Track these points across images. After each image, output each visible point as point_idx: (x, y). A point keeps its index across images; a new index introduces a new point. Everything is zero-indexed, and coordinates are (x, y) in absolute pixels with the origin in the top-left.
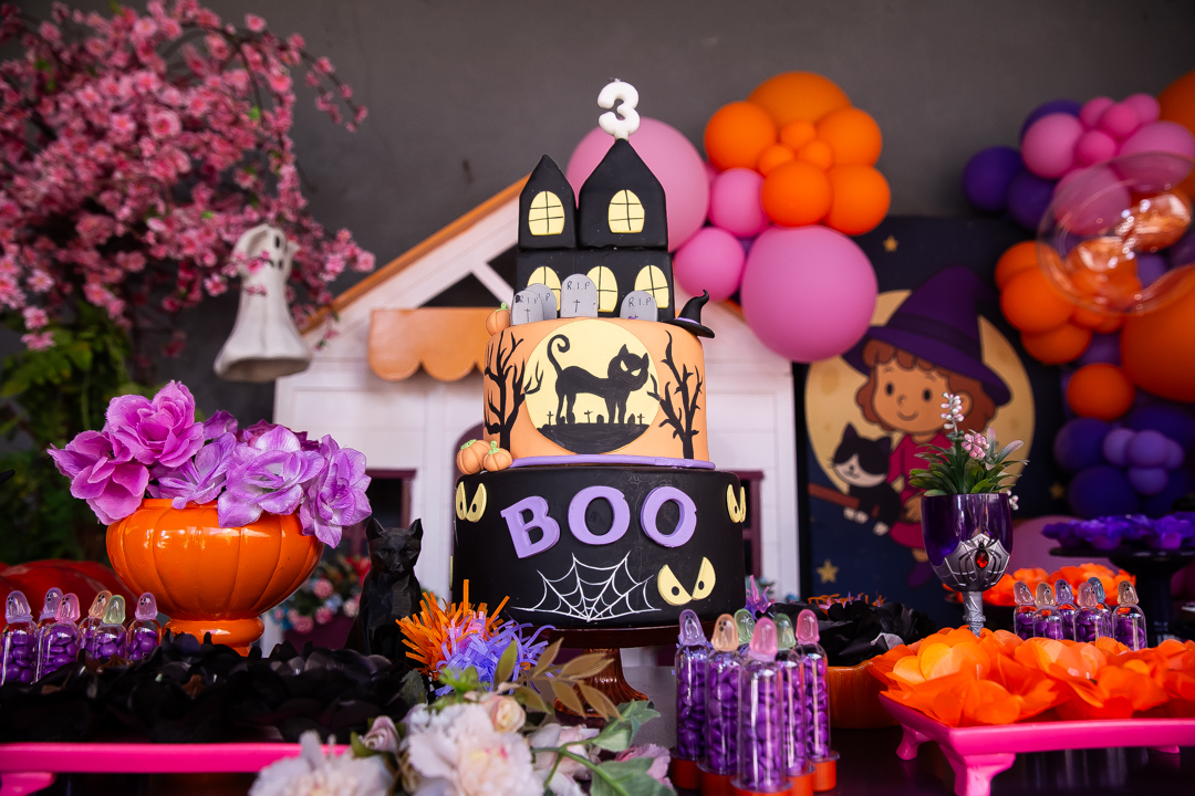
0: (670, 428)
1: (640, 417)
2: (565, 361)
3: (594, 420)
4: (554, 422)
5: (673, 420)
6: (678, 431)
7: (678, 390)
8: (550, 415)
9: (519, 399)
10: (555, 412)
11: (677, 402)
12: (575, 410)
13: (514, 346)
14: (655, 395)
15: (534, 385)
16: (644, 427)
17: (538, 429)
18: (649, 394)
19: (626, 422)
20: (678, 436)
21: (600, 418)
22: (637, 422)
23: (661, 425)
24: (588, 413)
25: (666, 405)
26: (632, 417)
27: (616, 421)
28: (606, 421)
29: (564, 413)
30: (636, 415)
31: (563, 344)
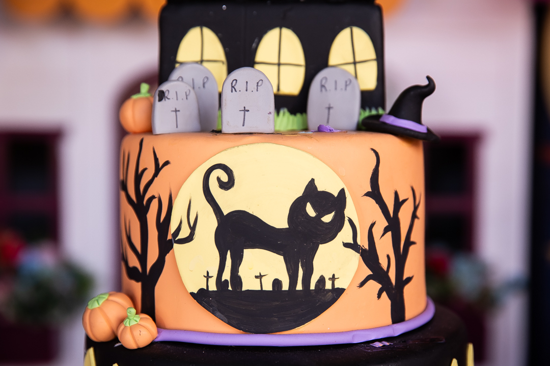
0: (374, 286)
1: (333, 279)
2: (229, 202)
3: (268, 287)
4: (213, 287)
5: (378, 274)
6: (386, 286)
7: (386, 230)
8: (208, 277)
9: (166, 246)
10: (214, 273)
11: (385, 248)
12: (243, 271)
13: (158, 169)
14: (354, 246)
15: (184, 233)
16: (338, 293)
17: (192, 294)
18: (346, 245)
19: (312, 287)
20: (384, 294)
21: (277, 283)
22: (328, 286)
23: (362, 284)
24: (260, 277)
25: (369, 256)
26: (322, 280)
27: (299, 287)
28: (286, 287)
29: (227, 276)
30: (327, 277)
31: (225, 178)
